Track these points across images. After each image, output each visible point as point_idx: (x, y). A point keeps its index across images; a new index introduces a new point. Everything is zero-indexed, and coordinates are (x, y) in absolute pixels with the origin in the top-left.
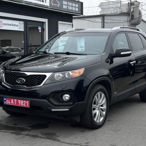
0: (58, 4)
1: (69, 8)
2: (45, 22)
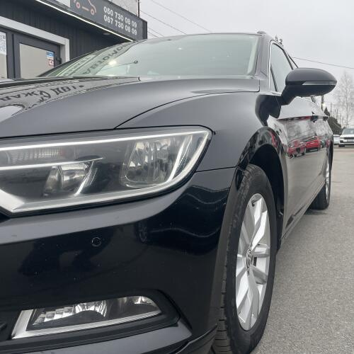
0: (92, 10)
1: (118, 24)
2: (63, 45)
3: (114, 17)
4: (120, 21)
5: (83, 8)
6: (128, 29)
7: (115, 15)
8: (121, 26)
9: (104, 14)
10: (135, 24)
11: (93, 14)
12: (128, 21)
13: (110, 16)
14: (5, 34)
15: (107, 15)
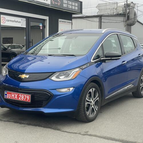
0: (59, 3)
2: (46, 20)
3: (67, 4)
4: (70, 5)
5: (55, 3)
6: (73, 8)
7: (68, 2)
8: (70, 7)
9: (63, 3)
10: (77, 5)
11: (59, 5)
12: (73, 4)
13: (66, 4)
14: (25, 19)
15: (65, 3)
